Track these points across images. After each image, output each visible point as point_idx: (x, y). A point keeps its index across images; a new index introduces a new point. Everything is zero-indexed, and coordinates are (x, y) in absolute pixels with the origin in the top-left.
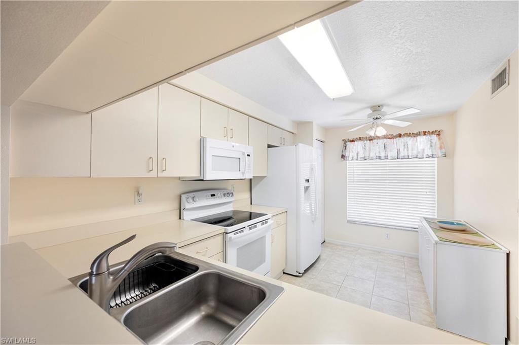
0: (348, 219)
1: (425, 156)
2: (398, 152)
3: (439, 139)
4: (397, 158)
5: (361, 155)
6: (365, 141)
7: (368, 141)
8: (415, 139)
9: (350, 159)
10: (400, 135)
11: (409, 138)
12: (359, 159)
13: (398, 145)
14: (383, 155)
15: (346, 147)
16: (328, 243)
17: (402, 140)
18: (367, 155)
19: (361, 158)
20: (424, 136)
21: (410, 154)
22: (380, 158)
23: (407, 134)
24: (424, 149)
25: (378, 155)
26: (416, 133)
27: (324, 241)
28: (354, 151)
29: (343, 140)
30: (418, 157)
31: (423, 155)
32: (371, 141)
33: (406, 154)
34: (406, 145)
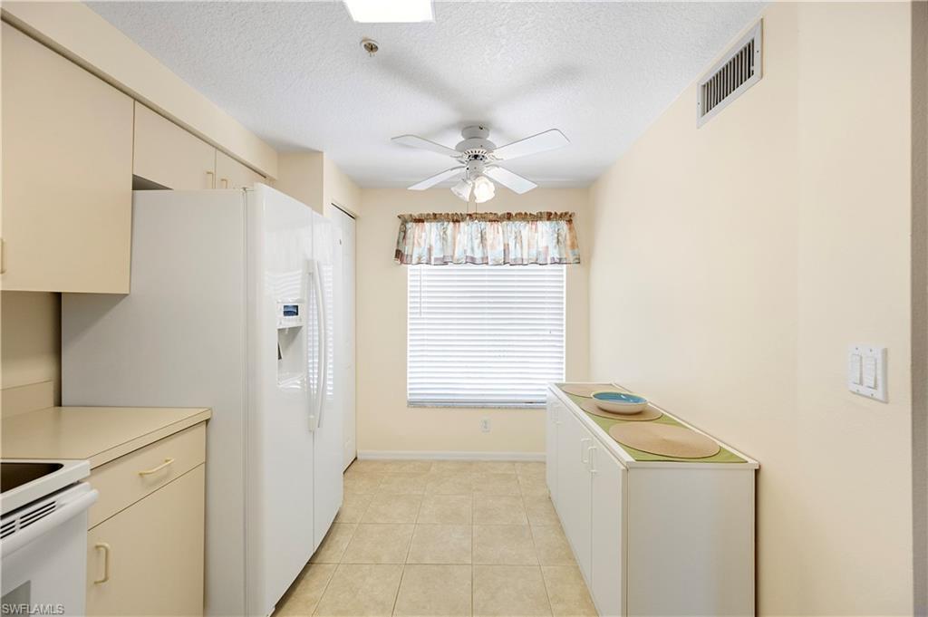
0: (409, 398)
1: (549, 262)
2: (506, 251)
3: (570, 229)
4: (505, 264)
5: (436, 254)
6: (446, 223)
7: (451, 224)
8: (534, 227)
9: (415, 260)
10: (509, 217)
11: (523, 223)
12: (433, 262)
13: (506, 235)
14: (478, 255)
15: (405, 232)
16: (365, 461)
17: (512, 227)
18: (449, 253)
19: (436, 259)
20: (548, 223)
21: (525, 257)
22: (473, 261)
23: (520, 214)
24: (547, 247)
25: (469, 254)
26: (535, 214)
27: (356, 458)
28: (422, 244)
29: (399, 217)
30: (538, 262)
31: (546, 259)
32: (457, 224)
33: (519, 256)
34: (518, 237)
